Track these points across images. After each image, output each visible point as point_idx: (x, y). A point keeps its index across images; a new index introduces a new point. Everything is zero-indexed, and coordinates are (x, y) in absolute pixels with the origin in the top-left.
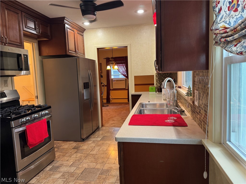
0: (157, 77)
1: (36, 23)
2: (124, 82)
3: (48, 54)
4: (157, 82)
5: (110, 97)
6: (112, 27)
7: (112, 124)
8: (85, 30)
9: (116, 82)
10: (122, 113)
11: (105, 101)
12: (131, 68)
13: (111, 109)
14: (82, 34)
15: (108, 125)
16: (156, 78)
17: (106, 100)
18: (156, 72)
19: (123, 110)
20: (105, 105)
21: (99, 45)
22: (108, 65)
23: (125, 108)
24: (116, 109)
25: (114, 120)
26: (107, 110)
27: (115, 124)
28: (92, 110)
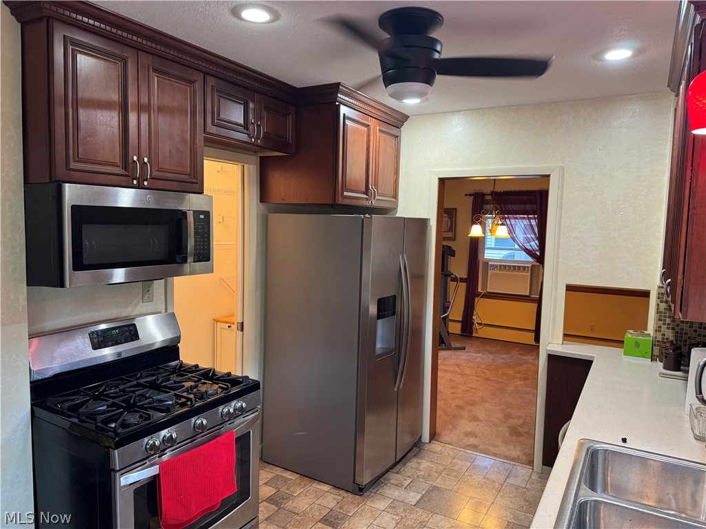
0: (662, 302)
1: (251, 105)
2: (529, 274)
3: (283, 199)
4: (660, 320)
5: (474, 317)
6: (499, 107)
7: (467, 434)
8: (406, 118)
9: (498, 272)
10: (510, 389)
11: (455, 328)
12: (558, 254)
13: (472, 365)
14: (394, 131)
15: (452, 435)
16: (658, 305)
17: (459, 325)
18: (658, 282)
19: (514, 377)
20: (454, 344)
21: (448, 169)
22: (476, 224)
23: (522, 368)
24: (489, 366)
25: (475, 419)
26: (458, 365)
27: (476, 437)
28: (401, 387)
